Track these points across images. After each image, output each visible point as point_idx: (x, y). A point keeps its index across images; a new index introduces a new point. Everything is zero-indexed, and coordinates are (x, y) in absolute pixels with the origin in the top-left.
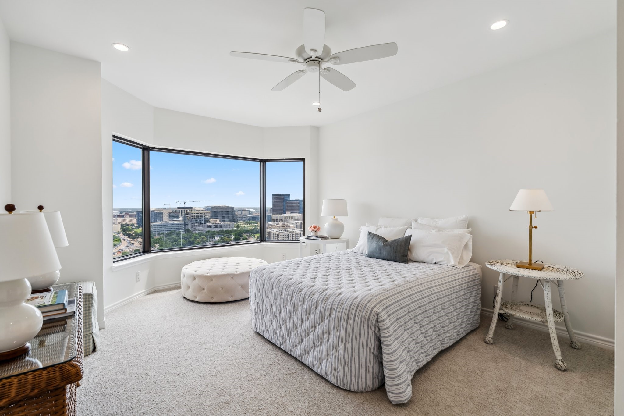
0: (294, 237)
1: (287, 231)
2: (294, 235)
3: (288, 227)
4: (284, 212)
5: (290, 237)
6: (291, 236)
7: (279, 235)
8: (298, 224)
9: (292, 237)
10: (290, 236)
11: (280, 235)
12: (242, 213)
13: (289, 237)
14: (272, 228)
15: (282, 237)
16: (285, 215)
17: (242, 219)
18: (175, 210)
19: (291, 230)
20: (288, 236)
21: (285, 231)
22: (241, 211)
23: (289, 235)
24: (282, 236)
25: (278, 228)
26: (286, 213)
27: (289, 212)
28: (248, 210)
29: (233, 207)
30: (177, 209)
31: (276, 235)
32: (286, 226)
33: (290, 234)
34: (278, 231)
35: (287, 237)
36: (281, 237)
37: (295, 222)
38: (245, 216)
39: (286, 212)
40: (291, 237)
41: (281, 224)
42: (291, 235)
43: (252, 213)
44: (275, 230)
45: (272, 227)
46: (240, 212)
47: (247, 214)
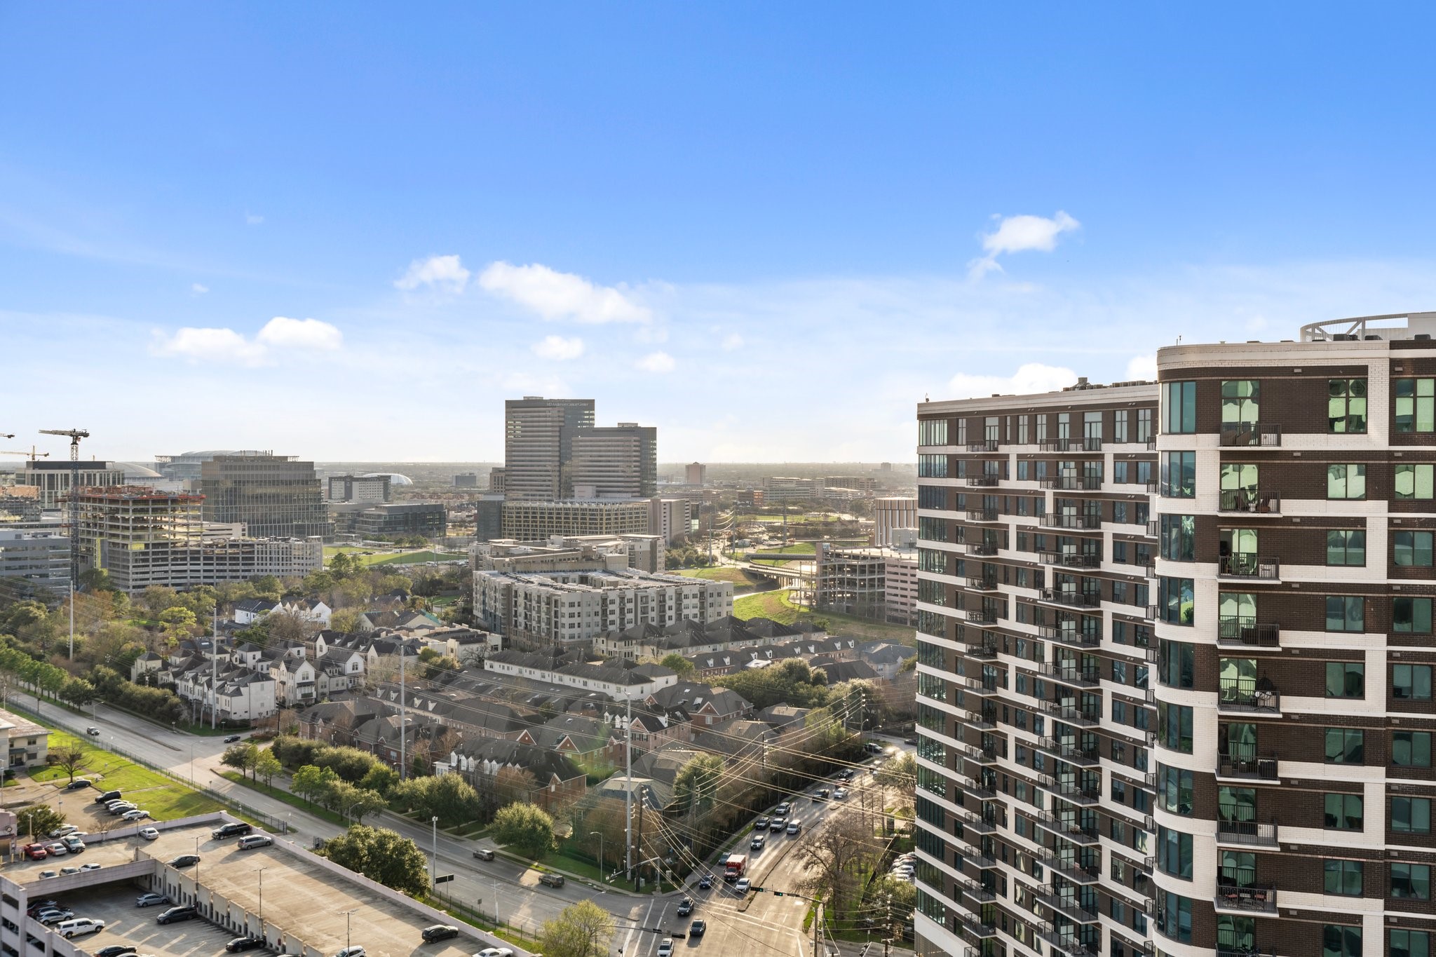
0: (630, 611)
1: (596, 584)
2: (630, 601)
3: (595, 565)
4: (566, 489)
5: (612, 612)
6: (615, 607)
7: (556, 601)
8: (637, 549)
9: (622, 610)
10: (611, 607)
11: (563, 605)
12: (348, 495)
13: (604, 612)
14: (519, 568)
15: (572, 610)
16: (569, 505)
17: (354, 523)
18: (18, 475)
19: (612, 578)
20: (599, 609)
21: (584, 580)
22: (349, 480)
23: (604, 600)
24: (572, 605)
25: (545, 567)
26: (576, 493)
27: (589, 490)
28: (379, 478)
29: (311, 465)
30: (30, 471)
31: (539, 602)
32: (589, 559)
33: (613, 595)
34: (549, 581)
35: (596, 614)
36: (566, 610)
37: (624, 539)
38: (371, 505)
39: (576, 489)
40: (617, 612)
41: (555, 544)
42: (618, 601)
43: (401, 490)
44: (535, 578)
45: (518, 562)
46: (339, 489)
47: (375, 493)
